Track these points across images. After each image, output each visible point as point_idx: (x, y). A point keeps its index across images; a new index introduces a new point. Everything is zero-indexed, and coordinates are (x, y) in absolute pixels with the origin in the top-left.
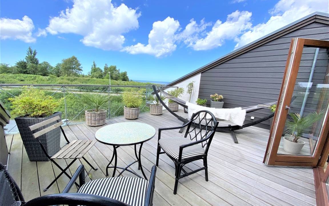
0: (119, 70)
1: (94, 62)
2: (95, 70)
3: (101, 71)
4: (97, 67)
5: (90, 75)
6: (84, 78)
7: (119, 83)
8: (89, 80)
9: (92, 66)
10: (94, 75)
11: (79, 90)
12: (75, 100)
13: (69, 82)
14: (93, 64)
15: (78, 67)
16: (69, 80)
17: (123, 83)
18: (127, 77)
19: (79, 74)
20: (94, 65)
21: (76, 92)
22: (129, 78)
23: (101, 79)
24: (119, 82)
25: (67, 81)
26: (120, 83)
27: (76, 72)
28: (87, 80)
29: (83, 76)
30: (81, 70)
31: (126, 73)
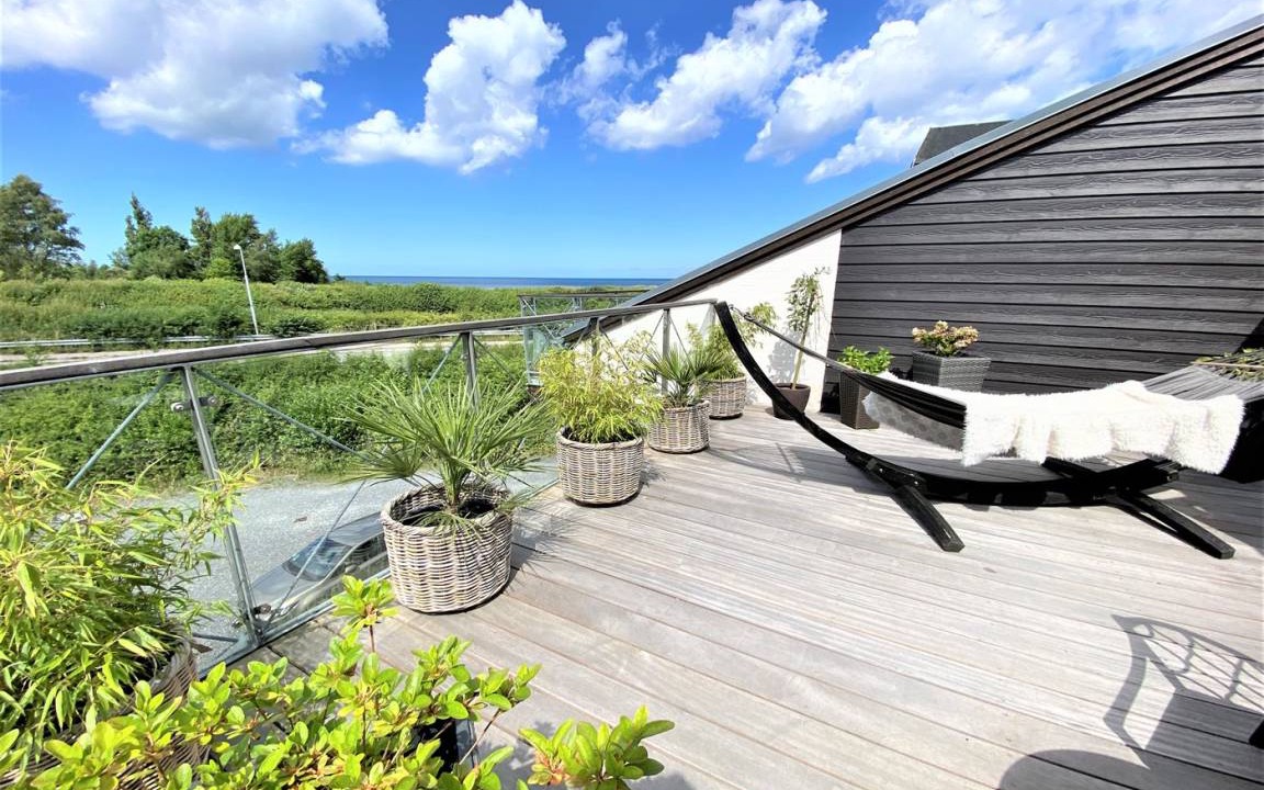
0: (272, 233)
1: (135, 203)
2: (147, 238)
3: (184, 245)
4: (157, 224)
5: (126, 268)
6: (97, 281)
7: (288, 294)
8: (127, 289)
9: (129, 222)
10: (145, 264)
11: (86, 342)
12: (86, 393)
13: (20, 306)
14: (131, 212)
15: (55, 229)
16: (16, 295)
17: (307, 294)
18: (318, 266)
19: (69, 265)
20: (140, 217)
21: (75, 352)
22: (324, 267)
23: (191, 282)
24: (285, 288)
25: (10, 304)
26: (291, 292)
27: (49, 253)
28: (114, 289)
29: (91, 273)
30: (74, 243)
31: (311, 246)
